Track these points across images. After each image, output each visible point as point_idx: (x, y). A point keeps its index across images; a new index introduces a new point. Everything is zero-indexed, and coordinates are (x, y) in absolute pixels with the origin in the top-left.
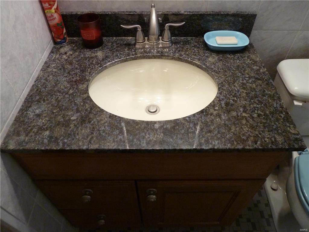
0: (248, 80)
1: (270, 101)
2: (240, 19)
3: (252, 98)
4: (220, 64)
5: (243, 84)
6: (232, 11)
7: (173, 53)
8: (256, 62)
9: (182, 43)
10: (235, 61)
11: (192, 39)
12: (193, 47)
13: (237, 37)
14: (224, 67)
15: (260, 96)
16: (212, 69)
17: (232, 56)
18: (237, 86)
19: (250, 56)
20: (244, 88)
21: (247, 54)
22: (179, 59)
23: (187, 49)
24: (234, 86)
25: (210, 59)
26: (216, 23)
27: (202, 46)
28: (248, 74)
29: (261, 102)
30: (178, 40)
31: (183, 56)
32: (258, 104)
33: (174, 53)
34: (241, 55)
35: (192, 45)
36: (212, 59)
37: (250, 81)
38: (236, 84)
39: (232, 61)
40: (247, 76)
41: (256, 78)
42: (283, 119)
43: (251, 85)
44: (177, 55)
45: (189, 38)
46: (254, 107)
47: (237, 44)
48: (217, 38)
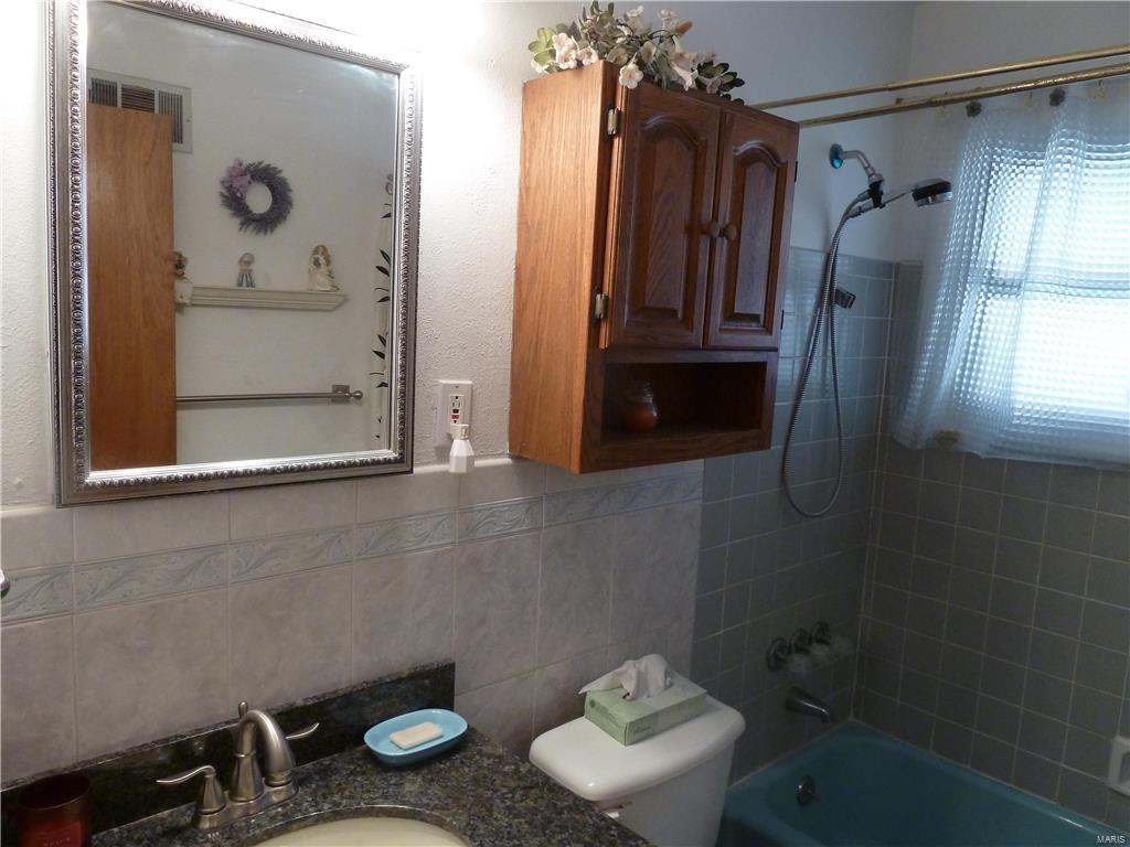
0: (513, 797)
1: (578, 817)
2: (427, 681)
3: (544, 828)
4: (435, 789)
5: (508, 808)
6: (406, 672)
7: (311, 806)
8: (500, 757)
9: (317, 777)
10: (461, 772)
11: (333, 760)
12: (349, 775)
13: (433, 720)
14: (448, 790)
15: (554, 816)
16: (428, 805)
17: (448, 764)
18: (501, 819)
19: (481, 750)
20: (516, 816)
21: (473, 749)
22: (338, 815)
23: (340, 784)
24: (496, 819)
25: (408, 787)
26: (380, 704)
27: (369, 766)
28: (504, 786)
29: (564, 828)
30: (302, 773)
31: (340, 803)
32: (560, 833)
33: (315, 806)
34: (464, 754)
35: (345, 772)
36: (412, 785)
37: (517, 797)
38: (495, 814)
39: (453, 773)
40: (505, 790)
41: (525, 788)
42: (619, 837)
43: (524, 804)
44: (326, 806)
45: (326, 761)
46: (560, 841)
47: (441, 737)
48: (395, 737)
